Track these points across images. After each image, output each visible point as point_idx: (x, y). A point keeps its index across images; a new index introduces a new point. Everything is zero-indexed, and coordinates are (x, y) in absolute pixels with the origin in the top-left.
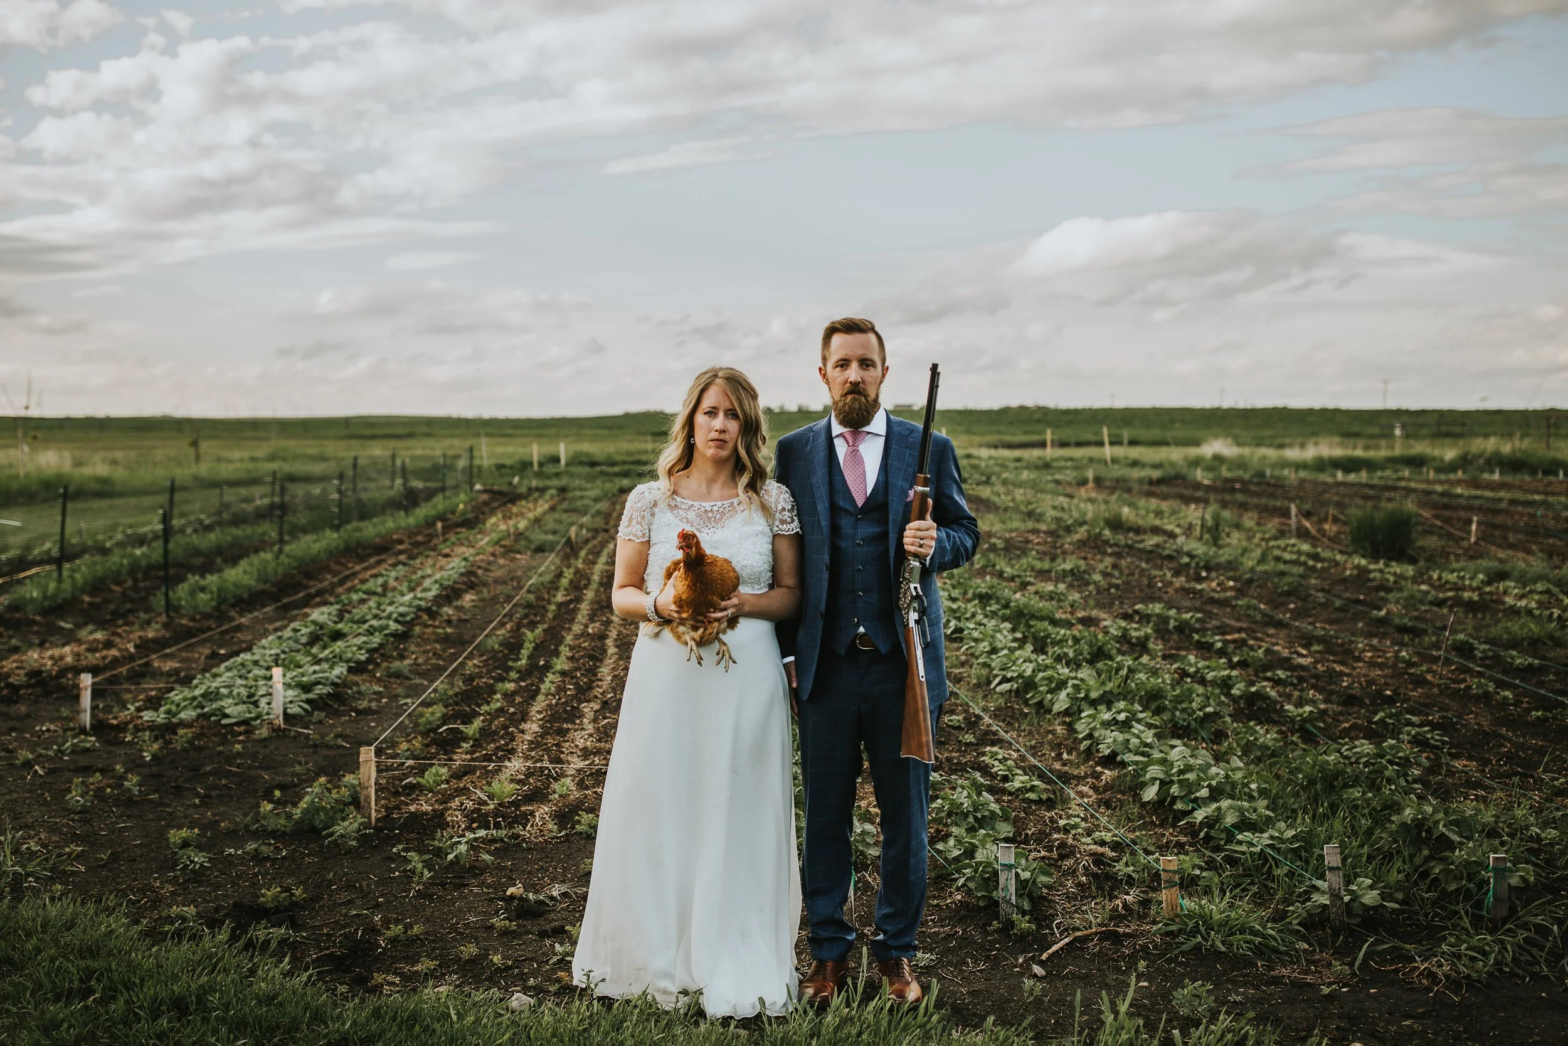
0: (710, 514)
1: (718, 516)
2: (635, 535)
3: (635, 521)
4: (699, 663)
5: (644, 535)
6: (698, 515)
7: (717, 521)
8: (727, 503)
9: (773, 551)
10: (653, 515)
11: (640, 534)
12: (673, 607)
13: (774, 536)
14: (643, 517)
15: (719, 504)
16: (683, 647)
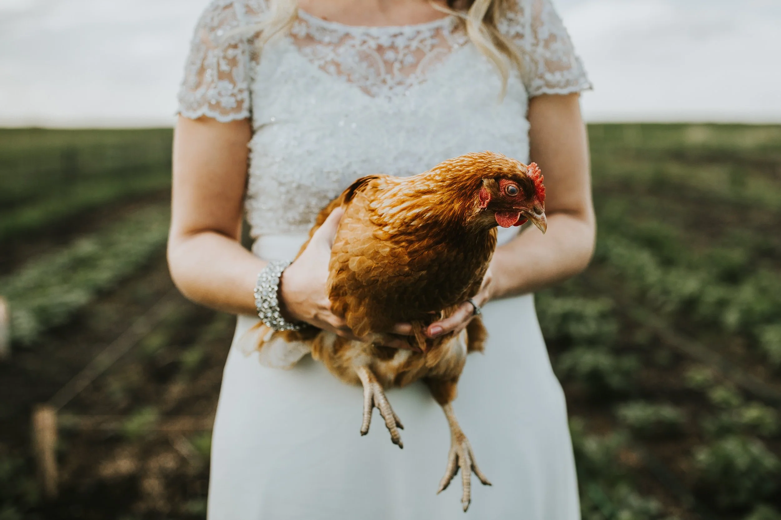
0: (390, 55)
1: (410, 59)
2: (217, 106)
3: (209, 74)
4: (396, 441)
5: (240, 103)
6: (364, 57)
7: (404, 69)
8: (426, 28)
9: (531, 134)
10: (254, 57)
11: (228, 102)
12: (327, 302)
13: (532, 100)
14: (233, 62)
15: (408, 30)
16: (351, 390)
